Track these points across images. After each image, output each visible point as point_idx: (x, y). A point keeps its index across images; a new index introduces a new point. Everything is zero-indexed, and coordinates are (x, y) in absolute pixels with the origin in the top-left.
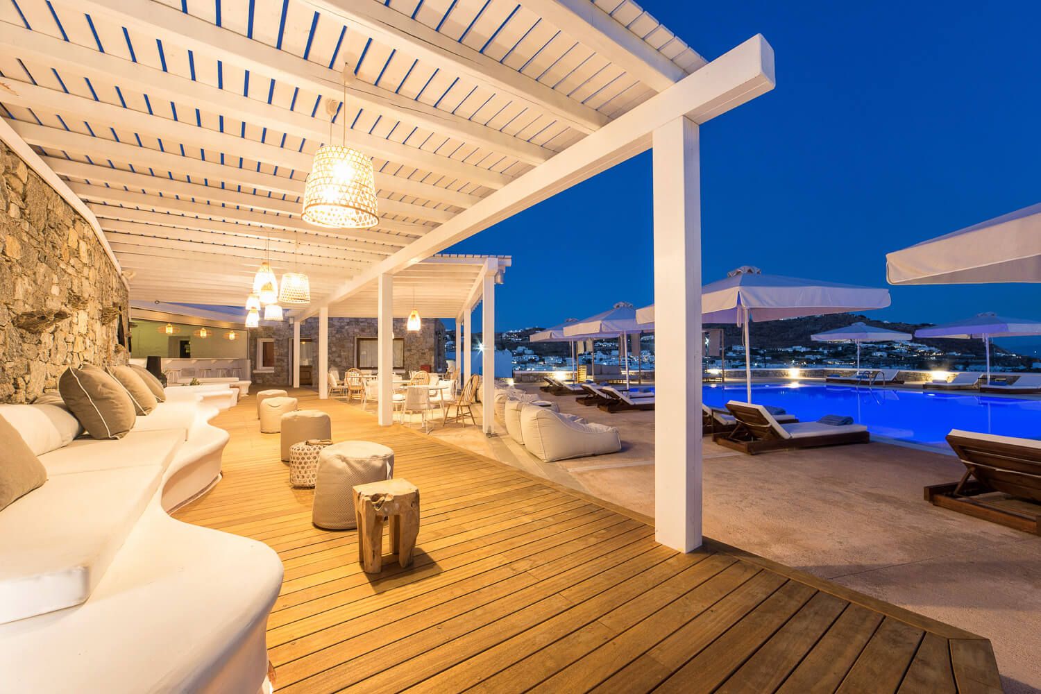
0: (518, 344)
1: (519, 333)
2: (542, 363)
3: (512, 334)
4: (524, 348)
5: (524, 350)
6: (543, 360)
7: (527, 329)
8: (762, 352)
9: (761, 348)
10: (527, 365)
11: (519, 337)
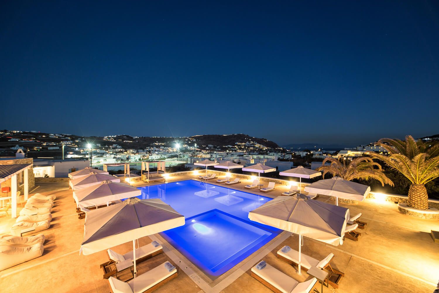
0: (114, 143)
1: (114, 137)
2: (126, 153)
3: (110, 138)
4: (117, 145)
5: (117, 146)
6: (127, 151)
7: (119, 135)
8: (218, 147)
9: (218, 146)
10: (118, 154)
11: (115, 139)
